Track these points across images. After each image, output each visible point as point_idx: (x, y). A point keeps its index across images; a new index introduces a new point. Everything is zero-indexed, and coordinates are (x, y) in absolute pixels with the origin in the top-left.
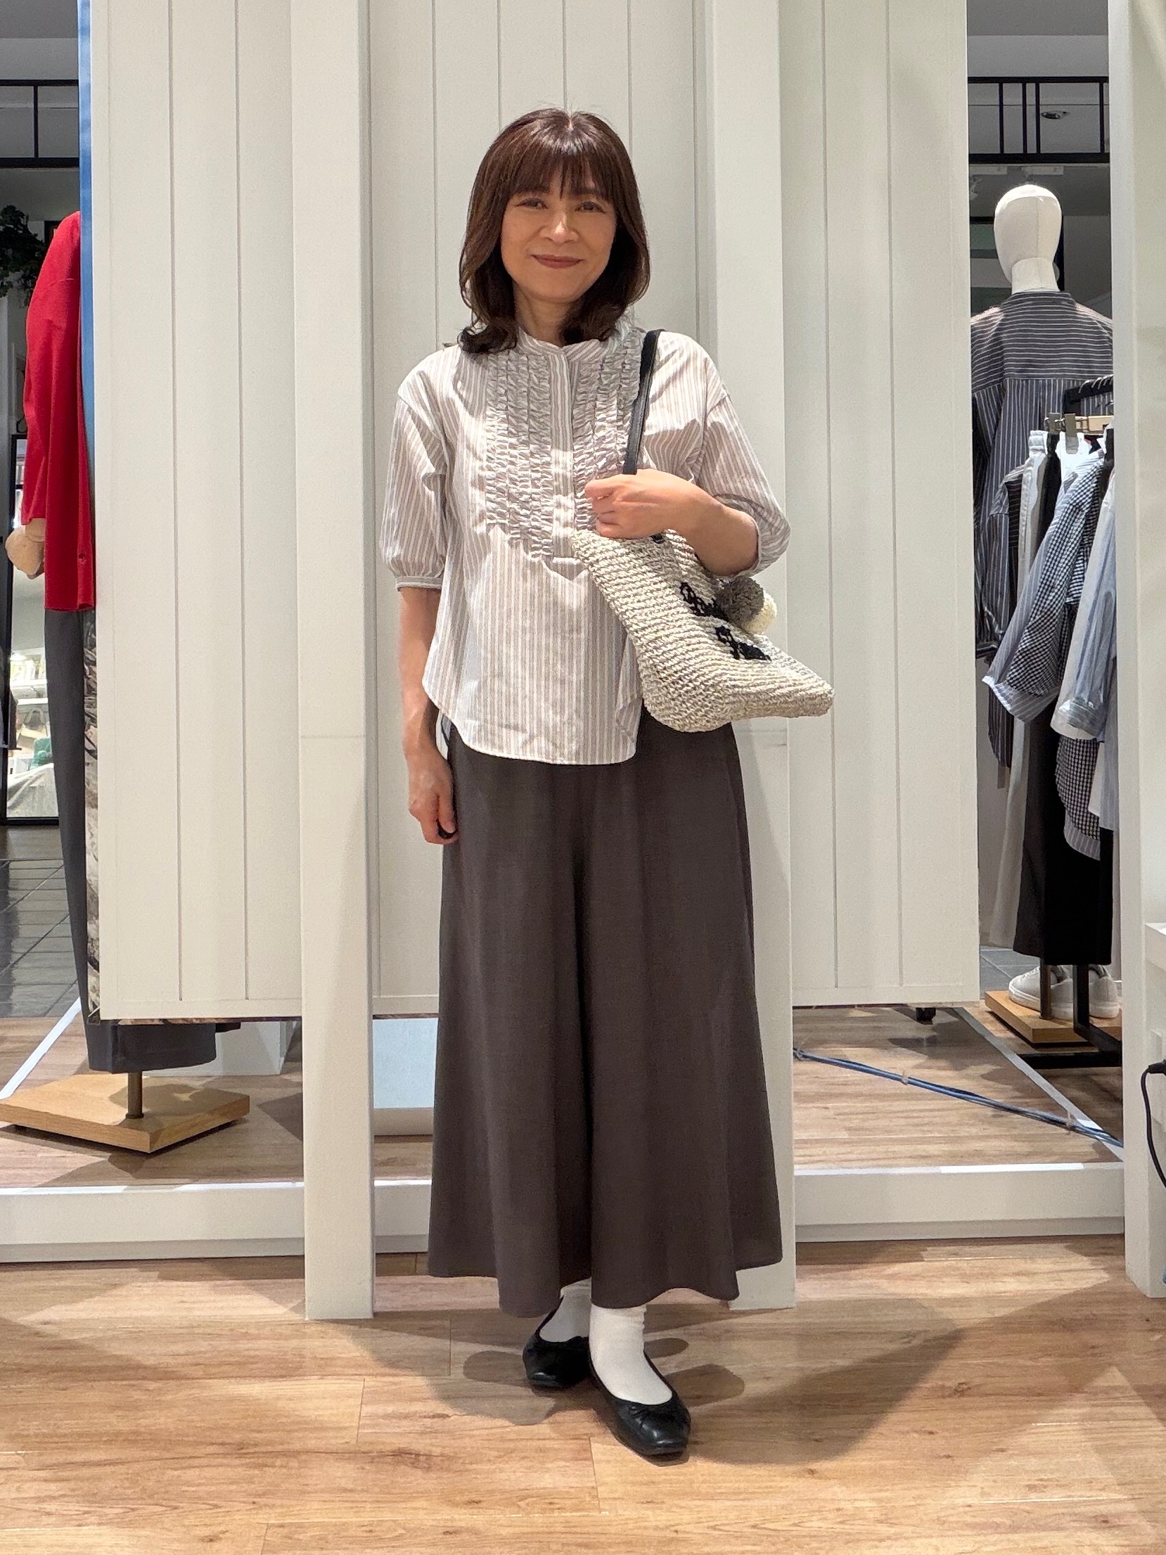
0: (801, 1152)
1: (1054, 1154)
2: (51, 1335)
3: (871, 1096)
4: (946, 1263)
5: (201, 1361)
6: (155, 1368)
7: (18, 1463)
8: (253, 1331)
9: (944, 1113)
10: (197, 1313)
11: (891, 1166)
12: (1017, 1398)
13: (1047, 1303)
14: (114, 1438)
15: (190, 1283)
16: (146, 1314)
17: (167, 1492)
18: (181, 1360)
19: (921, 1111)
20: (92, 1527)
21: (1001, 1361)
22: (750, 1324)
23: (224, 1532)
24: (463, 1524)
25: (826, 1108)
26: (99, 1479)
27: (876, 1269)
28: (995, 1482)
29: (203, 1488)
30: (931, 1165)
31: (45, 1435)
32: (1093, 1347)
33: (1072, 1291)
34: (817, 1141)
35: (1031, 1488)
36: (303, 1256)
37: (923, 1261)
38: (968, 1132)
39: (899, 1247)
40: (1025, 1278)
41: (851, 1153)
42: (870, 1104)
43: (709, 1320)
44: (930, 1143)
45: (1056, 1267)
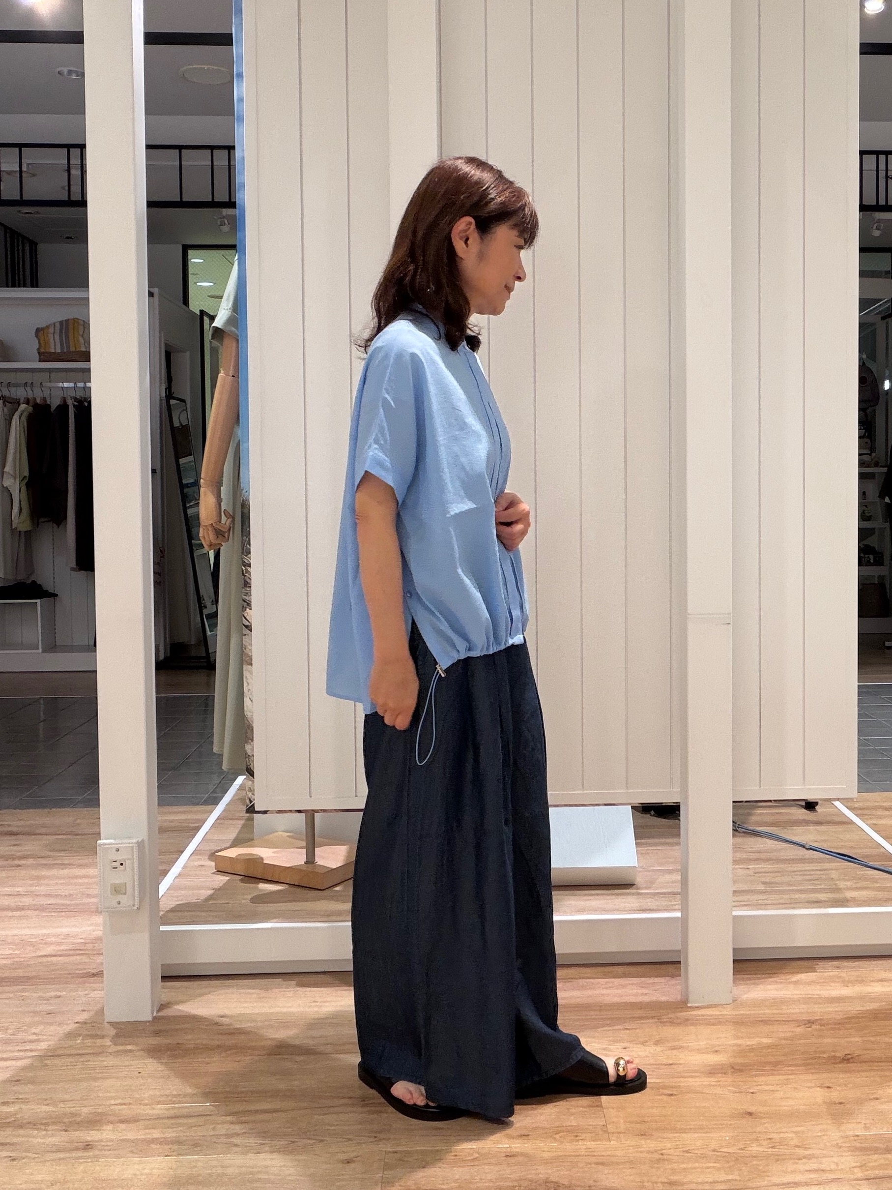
2: (227, 1025)
3: (779, 861)
4: (832, 973)
5: (331, 1042)
6: (299, 1047)
7: (212, 1111)
10: (325, 1009)
11: (794, 908)
14: (275, 1094)
17: (315, 1130)
18: (317, 1041)
19: (813, 870)
20: (266, 1154)
21: (873, 1039)
22: (704, 1015)
23: (357, 1157)
24: (518, 1150)
25: (748, 868)
26: (268, 1122)
27: (784, 977)
29: (340, 1127)
30: (821, 908)
34: (743, 891)
37: (816, 972)
38: (845, 885)
39: (799, 963)
40: (885, 983)
41: (766, 899)
42: (776, 866)
43: (674, 1012)
44: (820, 892)
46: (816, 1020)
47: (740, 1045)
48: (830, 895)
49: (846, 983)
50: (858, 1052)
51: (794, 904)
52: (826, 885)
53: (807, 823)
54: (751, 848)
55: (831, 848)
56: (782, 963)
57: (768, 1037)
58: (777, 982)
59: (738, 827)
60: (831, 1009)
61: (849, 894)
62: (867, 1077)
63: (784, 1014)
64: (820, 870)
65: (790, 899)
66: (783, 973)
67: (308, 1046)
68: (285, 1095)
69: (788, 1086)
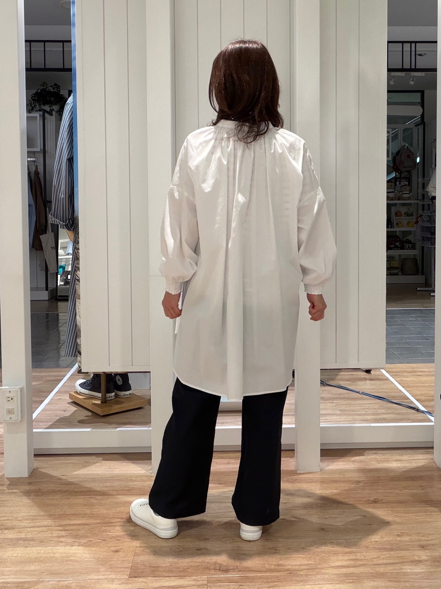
0: (324, 418)
1: (410, 420)
2: (65, 480)
3: (349, 399)
4: (372, 457)
5: (115, 489)
6: (99, 491)
7: (51, 524)
8: (134, 479)
9: (373, 405)
10: (115, 472)
11: (354, 423)
12: (395, 504)
13: (406, 471)
14: (84, 515)
15: (113, 462)
16: (98, 472)
17: (102, 535)
18: (108, 489)
19: (366, 404)
20: (76, 547)
21: (390, 491)
22: (304, 478)
23: (121, 549)
24: (203, 547)
25: (333, 403)
26: (79, 530)
27: (348, 458)
28: (386, 533)
29: (115, 533)
30: (368, 423)
31: (61, 515)
32: (422, 486)
33: (415, 467)
34: (329, 414)
35: (398, 536)
36: (151, 452)
37: (364, 456)
38: (381, 412)
39: (356, 451)
40: (399, 462)
41: (341, 418)
42: (348, 401)
43: (290, 476)
44: (368, 415)
45: (410, 458)
46: (362, 481)
47: (322, 494)
48: (373, 417)
49: (378, 462)
50: (381, 498)
51: (354, 421)
52: (371, 411)
53: (366, 379)
57: (336, 489)
58: (343, 461)
59: (324, 382)
60: (370, 476)
61: (383, 416)
62: (385, 511)
63: (346, 477)
64: (369, 404)
65: (352, 418)
66: (347, 456)
67: (104, 491)
68: (88, 517)
69: (344, 515)
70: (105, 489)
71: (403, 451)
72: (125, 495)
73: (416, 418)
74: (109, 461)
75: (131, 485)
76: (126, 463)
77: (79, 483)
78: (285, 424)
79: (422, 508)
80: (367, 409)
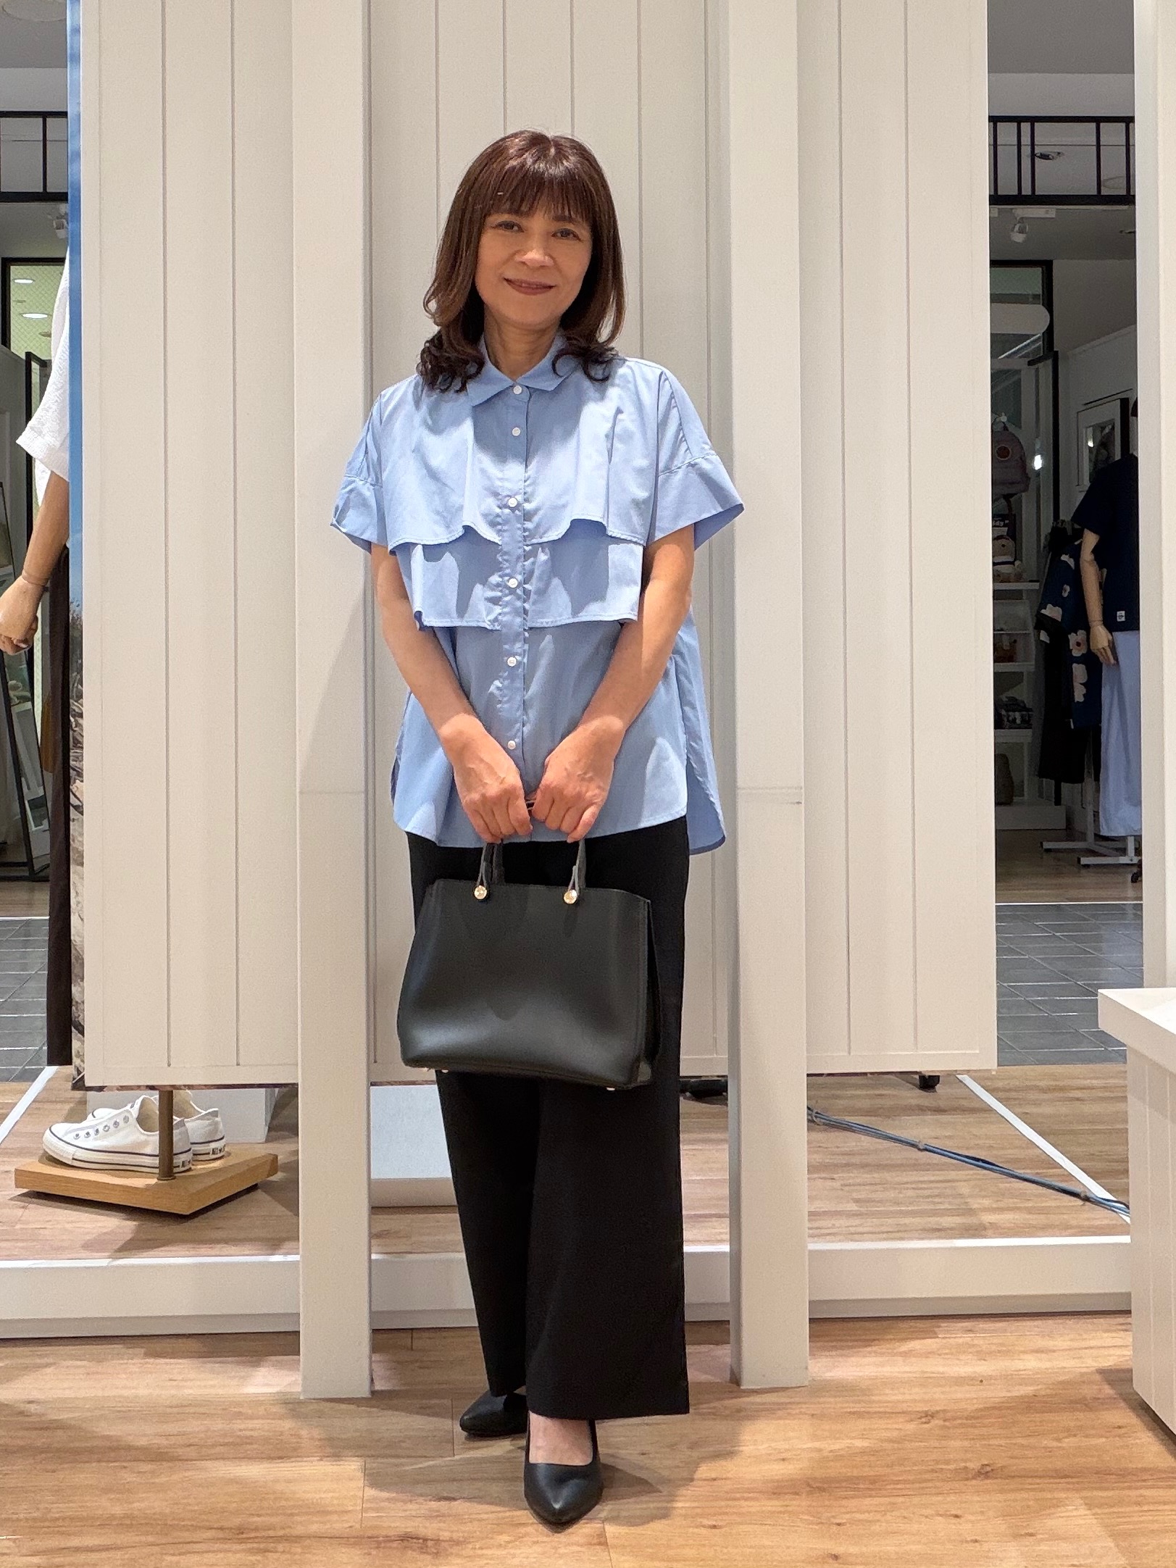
1: (1071, 1227)
2: (37, 1415)
3: (880, 1167)
4: (961, 1340)
5: (194, 1441)
6: (143, 1449)
8: (246, 1410)
10: (191, 1391)
11: (902, 1239)
12: (1044, 1480)
14: (106, 1523)
15: (177, 1361)
16: (135, 1392)
18: (173, 1440)
19: (932, 1182)
21: (1025, 1442)
22: (766, 1404)
25: (832, 1179)
26: (94, 1565)
27: (889, 1345)
30: (945, 1238)
36: (298, 1332)
37: (937, 1338)
38: (979, 1203)
39: (912, 1323)
40: (1043, 1355)
41: (860, 1225)
42: (876, 1175)
43: (719, 1399)
44: (942, 1215)
45: (1076, 1344)
46: (938, 1412)
47: (820, 1450)
48: (958, 1220)
49: (982, 1355)
50: (1000, 1463)
51: (901, 1233)
52: (950, 1203)
53: (922, 1110)
54: (838, 1147)
55: (958, 1148)
56: (885, 1323)
57: (863, 1437)
58: (875, 1352)
59: (816, 1117)
60: (959, 1396)
61: (988, 1218)
62: (1015, 1500)
63: (889, 1402)
64: (941, 1181)
65: (897, 1225)
66: (887, 1340)
67: (159, 1448)
68: (121, 1524)
69: (894, 1514)
70: (164, 1442)
71: (1050, 1323)
72: (224, 1459)
73: (1086, 1223)
74: (165, 1357)
75: (240, 1430)
76: (220, 1362)
77: (80, 1422)
78: (693, 1242)
79: (1127, 1492)
80: (937, 1196)
